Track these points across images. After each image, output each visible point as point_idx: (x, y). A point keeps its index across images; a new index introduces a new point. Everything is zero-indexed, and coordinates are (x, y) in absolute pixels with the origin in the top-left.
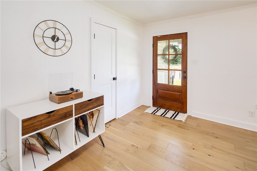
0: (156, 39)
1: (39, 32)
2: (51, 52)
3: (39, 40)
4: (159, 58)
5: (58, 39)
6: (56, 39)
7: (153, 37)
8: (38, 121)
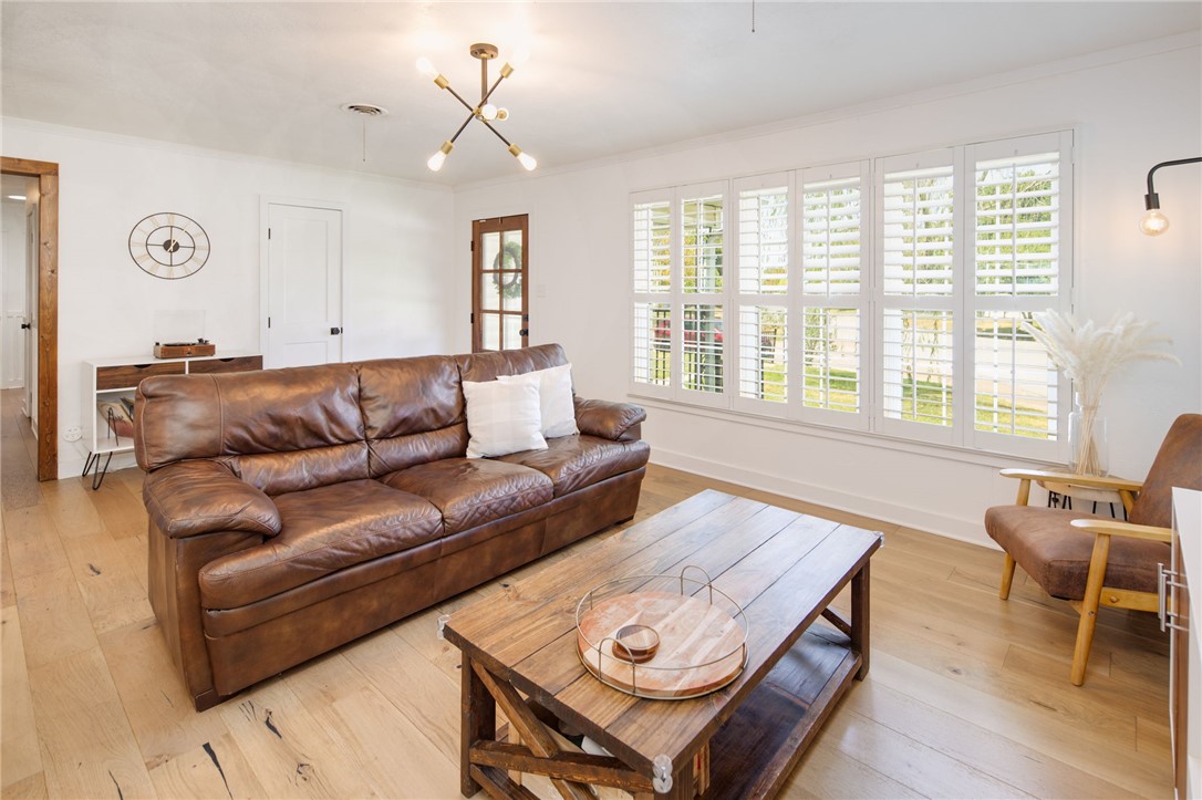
0: (481, 228)
1: (139, 237)
2: (162, 271)
3: (139, 251)
4: (488, 279)
5: (177, 247)
6: (171, 248)
7: (474, 222)
8: (121, 375)
